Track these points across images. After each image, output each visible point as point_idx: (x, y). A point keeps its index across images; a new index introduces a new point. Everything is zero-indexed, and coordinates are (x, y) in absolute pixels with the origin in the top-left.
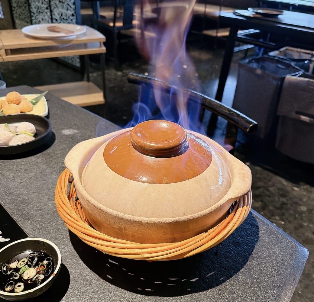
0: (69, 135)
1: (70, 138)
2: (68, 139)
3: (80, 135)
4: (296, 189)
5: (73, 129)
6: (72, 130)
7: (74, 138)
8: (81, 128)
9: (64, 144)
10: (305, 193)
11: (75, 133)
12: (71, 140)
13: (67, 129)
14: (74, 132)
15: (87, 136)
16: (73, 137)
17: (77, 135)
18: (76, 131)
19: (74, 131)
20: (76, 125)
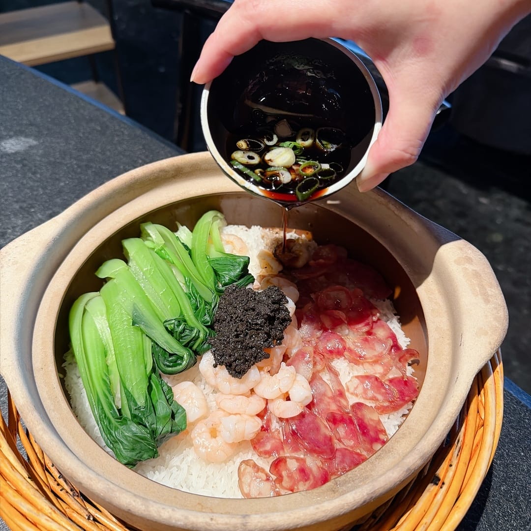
0: (16, 153)
1: (17, 162)
2: (14, 164)
3: (41, 152)
4: (484, 200)
5: (26, 136)
6: (23, 139)
7: (25, 162)
8: (46, 132)
9: (4, 179)
10: (499, 209)
11: (30, 147)
12: (19, 166)
13: (11, 137)
14: (27, 145)
15: (57, 154)
16: (25, 159)
17: (35, 151)
18: (32, 142)
19: (28, 142)
20: (31, 125)
